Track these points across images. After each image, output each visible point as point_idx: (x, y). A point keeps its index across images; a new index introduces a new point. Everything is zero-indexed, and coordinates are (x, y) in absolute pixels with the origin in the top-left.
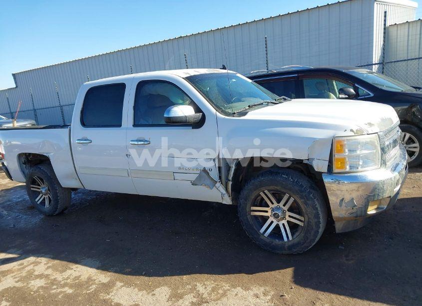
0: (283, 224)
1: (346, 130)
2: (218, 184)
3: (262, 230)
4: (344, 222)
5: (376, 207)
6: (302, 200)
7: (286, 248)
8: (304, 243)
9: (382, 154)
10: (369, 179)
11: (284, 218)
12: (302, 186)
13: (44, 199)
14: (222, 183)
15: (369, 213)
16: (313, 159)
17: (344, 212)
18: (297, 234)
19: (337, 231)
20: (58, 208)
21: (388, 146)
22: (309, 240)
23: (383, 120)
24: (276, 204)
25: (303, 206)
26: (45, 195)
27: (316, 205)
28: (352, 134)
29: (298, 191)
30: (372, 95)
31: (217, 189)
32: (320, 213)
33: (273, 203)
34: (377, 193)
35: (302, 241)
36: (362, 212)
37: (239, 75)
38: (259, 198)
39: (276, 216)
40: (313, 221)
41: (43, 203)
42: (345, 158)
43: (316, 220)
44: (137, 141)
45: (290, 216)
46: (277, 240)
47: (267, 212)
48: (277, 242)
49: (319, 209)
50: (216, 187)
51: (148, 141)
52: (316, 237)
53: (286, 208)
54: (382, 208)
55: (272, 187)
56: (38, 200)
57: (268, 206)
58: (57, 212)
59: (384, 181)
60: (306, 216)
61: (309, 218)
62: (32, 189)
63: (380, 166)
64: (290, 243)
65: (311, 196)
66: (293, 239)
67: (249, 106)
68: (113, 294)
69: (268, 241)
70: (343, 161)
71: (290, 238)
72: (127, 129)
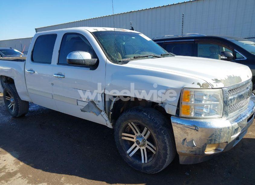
0: (143, 150)
1: (194, 83)
2: (103, 113)
3: (128, 152)
4: (186, 156)
5: (214, 148)
6: (155, 134)
7: (142, 168)
8: (154, 167)
9: (224, 107)
10: (208, 126)
11: (144, 145)
12: (156, 123)
13: (13, 106)
14: (106, 112)
15: (206, 153)
16: (165, 103)
17: (186, 149)
18: (151, 159)
19: (181, 163)
20: (19, 113)
21: (231, 100)
22: (158, 166)
23: (230, 77)
24: (139, 134)
25: (155, 139)
26: (13, 103)
27: (165, 140)
28: (199, 87)
29: (153, 127)
30: (245, 58)
31: (102, 116)
32: (168, 146)
33: (137, 133)
34: (214, 138)
35: (153, 165)
36: (200, 151)
37: (142, 35)
38: (128, 127)
39: (138, 143)
40: (162, 152)
41: (12, 108)
42: (190, 106)
43: (164, 152)
44: (57, 74)
45: (148, 145)
46: (137, 161)
47: (133, 138)
48: (137, 162)
49: (167, 143)
50: (101, 114)
51: (63, 75)
52: (164, 164)
53: (146, 138)
54: (220, 150)
55: (135, 121)
56: (9, 107)
57: (134, 134)
58: (18, 116)
59: (221, 129)
60: (157, 147)
61: (159, 149)
62: (6, 99)
63: (221, 116)
64: (145, 165)
65: (162, 132)
66: (148, 162)
67: (134, 57)
68: (10, 182)
69: (131, 160)
70: (188, 108)
71: (146, 162)
72: (53, 66)
